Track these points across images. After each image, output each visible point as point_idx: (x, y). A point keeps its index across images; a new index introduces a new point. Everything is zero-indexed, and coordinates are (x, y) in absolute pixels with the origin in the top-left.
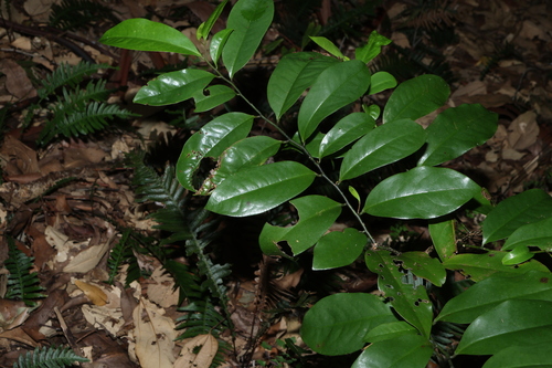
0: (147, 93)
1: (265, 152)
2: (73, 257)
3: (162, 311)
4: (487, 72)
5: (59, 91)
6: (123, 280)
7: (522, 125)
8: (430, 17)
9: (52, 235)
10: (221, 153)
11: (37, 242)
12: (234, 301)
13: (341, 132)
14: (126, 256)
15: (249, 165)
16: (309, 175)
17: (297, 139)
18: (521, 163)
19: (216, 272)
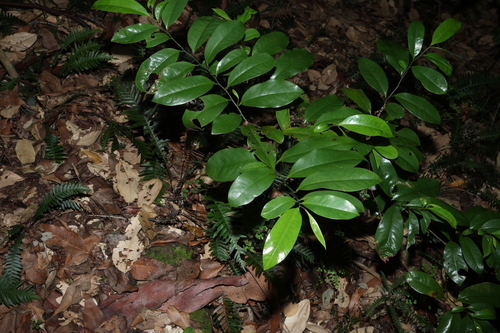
0: (119, 36)
1: (186, 70)
2: (82, 138)
3: (131, 166)
4: (311, 43)
5: (72, 45)
6: (110, 150)
7: (329, 71)
8: (281, 11)
9: (70, 125)
10: (161, 70)
11: (61, 129)
12: (172, 161)
13: (228, 60)
14: (111, 137)
15: (177, 78)
16: (211, 84)
17: (204, 64)
18: (328, 91)
19: (160, 144)
